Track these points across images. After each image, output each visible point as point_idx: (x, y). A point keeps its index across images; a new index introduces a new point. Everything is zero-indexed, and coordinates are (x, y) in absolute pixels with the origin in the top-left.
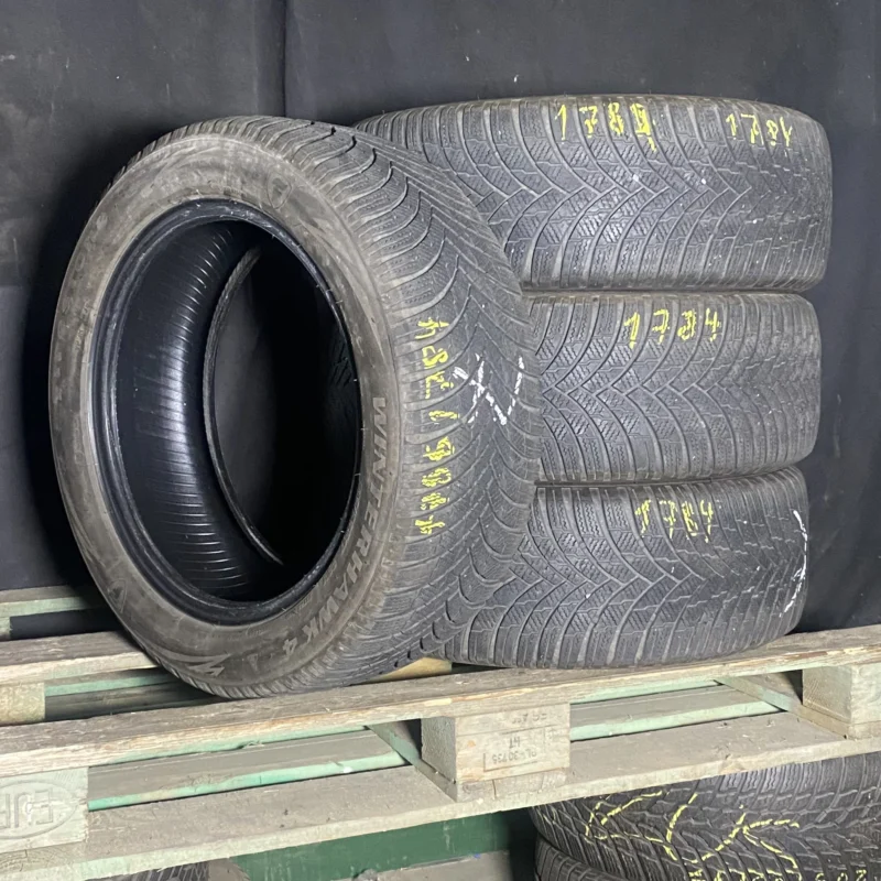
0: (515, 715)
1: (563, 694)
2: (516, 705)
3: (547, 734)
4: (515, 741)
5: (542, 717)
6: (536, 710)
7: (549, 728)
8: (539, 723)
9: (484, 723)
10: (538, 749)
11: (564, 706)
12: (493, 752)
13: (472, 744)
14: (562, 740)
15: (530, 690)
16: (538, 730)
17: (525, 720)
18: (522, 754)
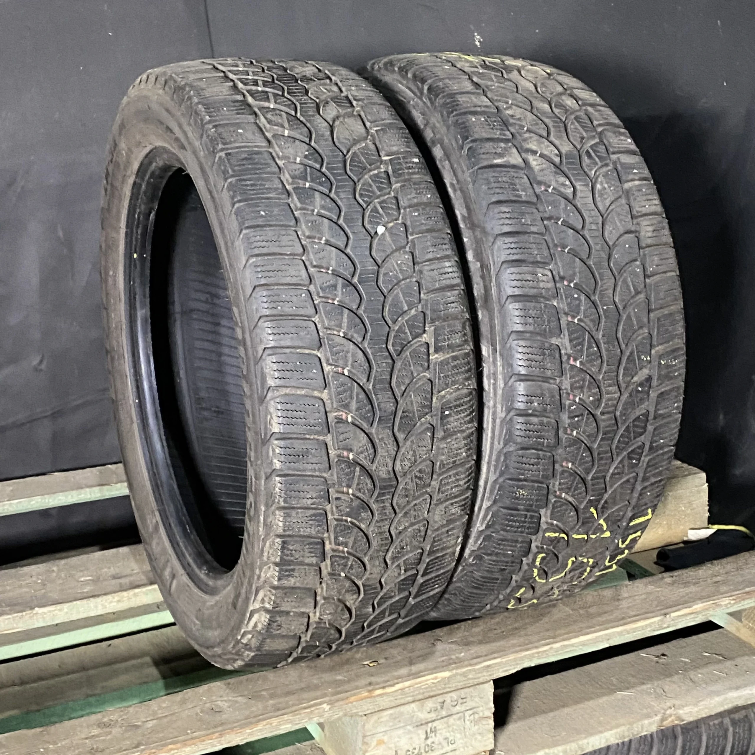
0: (430, 704)
1: (485, 674)
2: (432, 694)
3: (467, 718)
4: (431, 731)
5: (460, 701)
6: (454, 695)
7: (471, 712)
8: (458, 708)
9: (394, 718)
10: (458, 736)
11: (486, 685)
12: (407, 747)
13: (380, 742)
14: (484, 722)
15: (446, 674)
16: (459, 715)
17: (442, 707)
18: (440, 744)
